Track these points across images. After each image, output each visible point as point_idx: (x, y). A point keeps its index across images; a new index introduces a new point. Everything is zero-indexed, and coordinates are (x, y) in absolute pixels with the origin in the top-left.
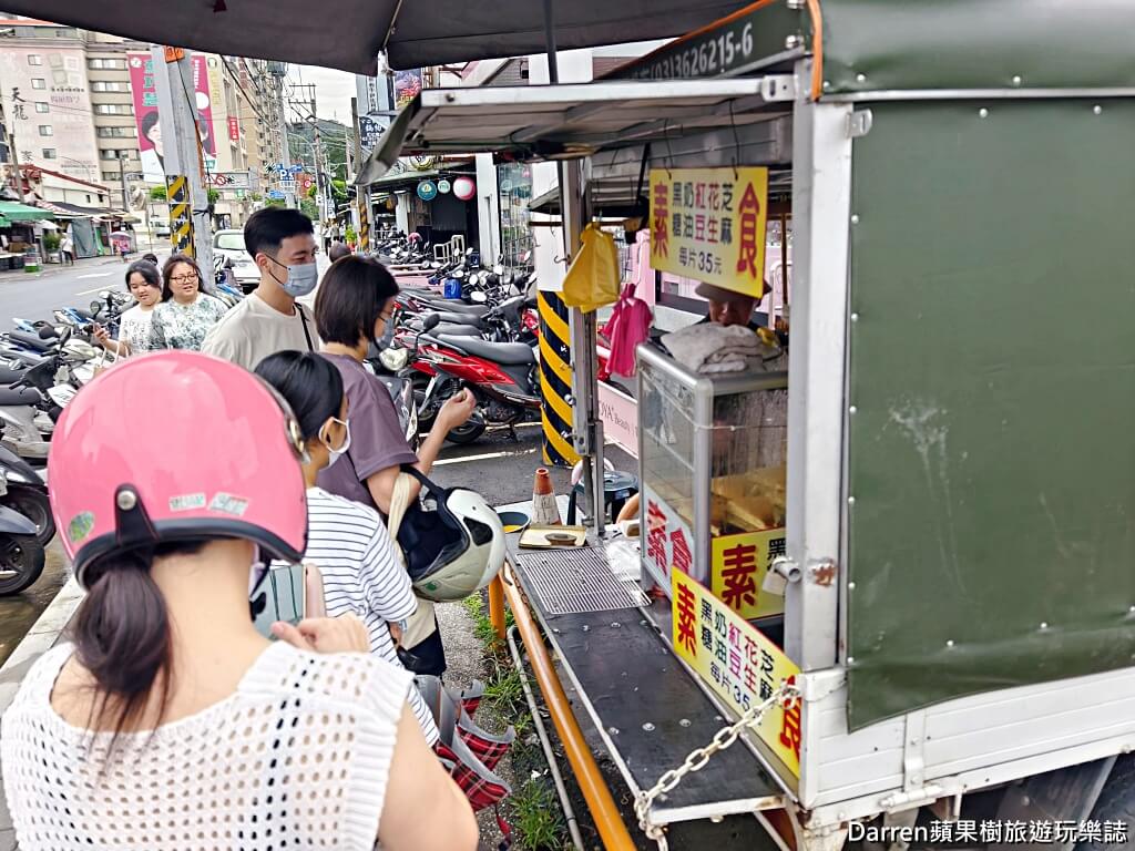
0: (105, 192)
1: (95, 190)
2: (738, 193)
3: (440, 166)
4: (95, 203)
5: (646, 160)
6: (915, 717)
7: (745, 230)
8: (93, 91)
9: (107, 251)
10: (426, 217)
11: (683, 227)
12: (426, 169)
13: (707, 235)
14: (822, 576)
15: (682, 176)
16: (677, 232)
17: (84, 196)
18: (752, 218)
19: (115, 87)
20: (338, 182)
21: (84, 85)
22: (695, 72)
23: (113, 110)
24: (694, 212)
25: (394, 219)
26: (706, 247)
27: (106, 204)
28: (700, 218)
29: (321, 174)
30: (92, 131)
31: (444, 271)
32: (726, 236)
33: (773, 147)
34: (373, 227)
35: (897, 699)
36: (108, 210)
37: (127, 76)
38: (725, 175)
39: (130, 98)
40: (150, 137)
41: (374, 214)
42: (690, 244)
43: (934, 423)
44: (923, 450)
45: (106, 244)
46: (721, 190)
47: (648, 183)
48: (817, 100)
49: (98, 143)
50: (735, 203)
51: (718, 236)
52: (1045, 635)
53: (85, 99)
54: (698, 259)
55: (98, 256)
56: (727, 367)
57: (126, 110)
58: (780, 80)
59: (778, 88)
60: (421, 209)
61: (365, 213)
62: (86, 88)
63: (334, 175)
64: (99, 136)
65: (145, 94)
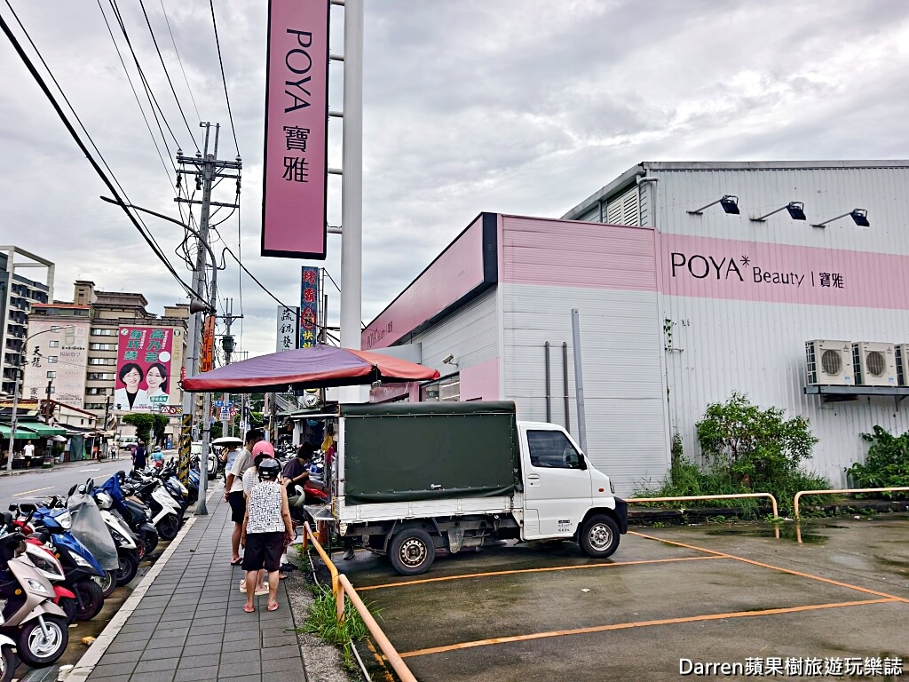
0: (94, 418)
1: (88, 416)
4: (86, 425)
6: (358, 506)
8: (90, 349)
9: (88, 457)
10: (312, 436)
12: (314, 408)
14: (342, 481)
17: (80, 420)
19: (107, 347)
20: (256, 413)
21: (85, 346)
23: (102, 362)
25: (291, 438)
27: (93, 426)
29: (245, 408)
30: (84, 375)
34: (277, 442)
35: (354, 502)
36: (94, 430)
37: (116, 340)
39: (116, 355)
40: (124, 380)
41: (279, 435)
45: (88, 452)
49: (86, 383)
52: (379, 494)
53: (84, 354)
55: (82, 460)
57: (111, 362)
60: (309, 431)
61: (273, 433)
62: (86, 347)
63: (253, 408)
64: (88, 379)
65: (126, 352)
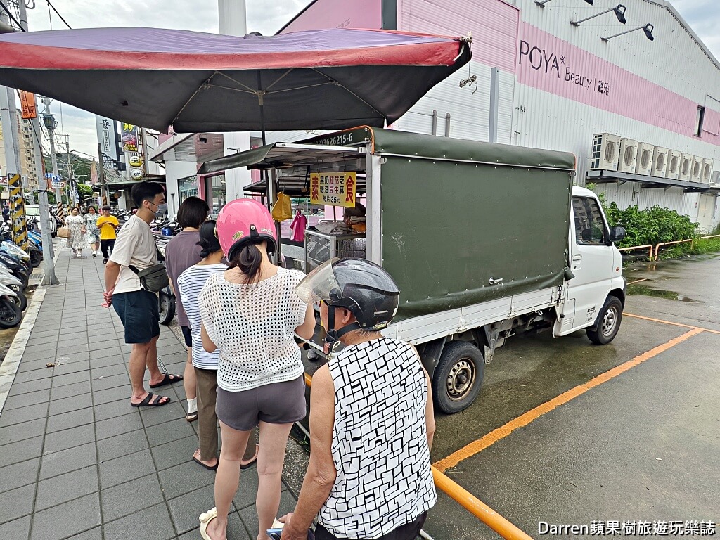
2: (346, 179)
3: (147, 178)
5: (309, 171)
6: (399, 324)
7: (348, 189)
11: (324, 190)
12: (139, 180)
13: (334, 191)
15: (324, 175)
16: (322, 191)
18: (351, 186)
22: (338, 143)
24: (329, 185)
26: (334, 195)
28: (332, 187)
31: (162, 225)
32: (342, 191)
33: (357, 166)
38: (341, 174)
42: (327, 195)
43: (402, 240)
44: (399, 247)
46: (339, 178)
47: (309, 177)
48: (373, 154)
50: (345, 182)
51: (338, 192)
54: (331, 199)
56: (338, 233)
58: (363, 148)
59: (362, 150)
